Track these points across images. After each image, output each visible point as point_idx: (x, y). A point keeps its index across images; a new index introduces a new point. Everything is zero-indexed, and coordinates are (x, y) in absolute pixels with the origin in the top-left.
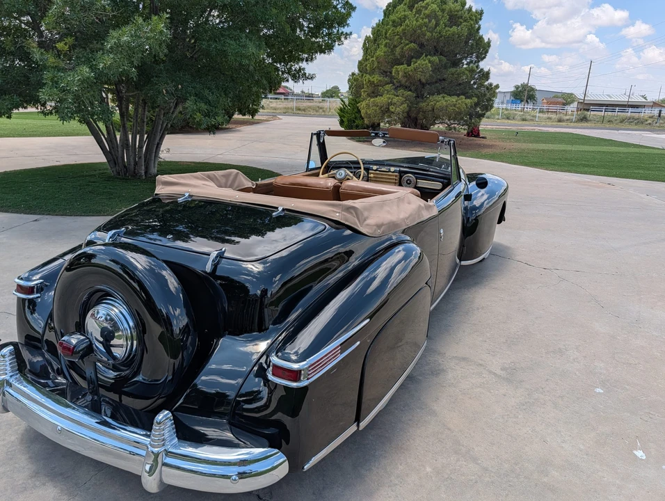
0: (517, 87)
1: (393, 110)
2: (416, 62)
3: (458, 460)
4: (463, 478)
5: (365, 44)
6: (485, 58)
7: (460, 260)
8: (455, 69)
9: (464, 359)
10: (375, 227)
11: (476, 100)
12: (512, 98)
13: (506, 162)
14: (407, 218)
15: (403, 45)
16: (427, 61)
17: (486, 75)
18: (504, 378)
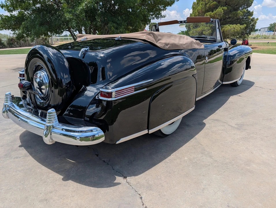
0: (271, 25)
1: (204, 33)
2: (216, 10)
3: (202, 156)
4: (203, 163)
5: (193, 6)
6: (251, 5)
7: (222, 82)
8: (235, 12)
9: (216, 120)
10: (164, 44)
11: (245, 25)
12: (268, 30)
13: (260, 53)
14: (184, 45)
15: (210, 3)
16: (221, 9)
17: (251, 14)
18: (236, 128)
